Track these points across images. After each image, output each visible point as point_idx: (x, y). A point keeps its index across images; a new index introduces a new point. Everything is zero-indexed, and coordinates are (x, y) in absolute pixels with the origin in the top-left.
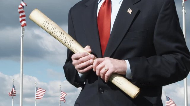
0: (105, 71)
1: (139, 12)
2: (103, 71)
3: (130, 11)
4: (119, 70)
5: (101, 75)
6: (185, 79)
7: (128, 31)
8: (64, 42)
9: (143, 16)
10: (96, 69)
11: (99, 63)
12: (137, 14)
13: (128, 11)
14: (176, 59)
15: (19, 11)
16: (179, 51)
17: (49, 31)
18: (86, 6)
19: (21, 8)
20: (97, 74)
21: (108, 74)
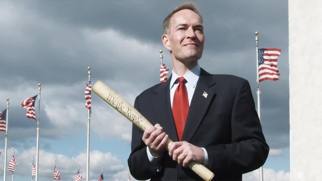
0: (183, 157)
1: (215, 96)
2: (180, 157)
3: (205, 95)
4: (198, 158)
5: (179, 161)
6: (261, 168)
7: (206, 115)
8: (132, 119)
9: (220, 100)
10: (172, 153)
11: (176, 147)
12: (213, 98)
13: (204, 95)
14: (255, 146)
15: (86, 96)
16: (257, 137)
17: (115, 106)
18: (157, 93)
19: (88, 94)
20: (174, 159)
21: (185, 161)
